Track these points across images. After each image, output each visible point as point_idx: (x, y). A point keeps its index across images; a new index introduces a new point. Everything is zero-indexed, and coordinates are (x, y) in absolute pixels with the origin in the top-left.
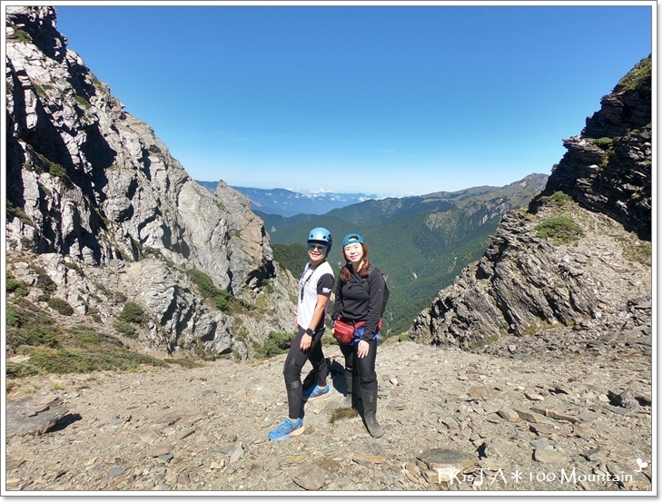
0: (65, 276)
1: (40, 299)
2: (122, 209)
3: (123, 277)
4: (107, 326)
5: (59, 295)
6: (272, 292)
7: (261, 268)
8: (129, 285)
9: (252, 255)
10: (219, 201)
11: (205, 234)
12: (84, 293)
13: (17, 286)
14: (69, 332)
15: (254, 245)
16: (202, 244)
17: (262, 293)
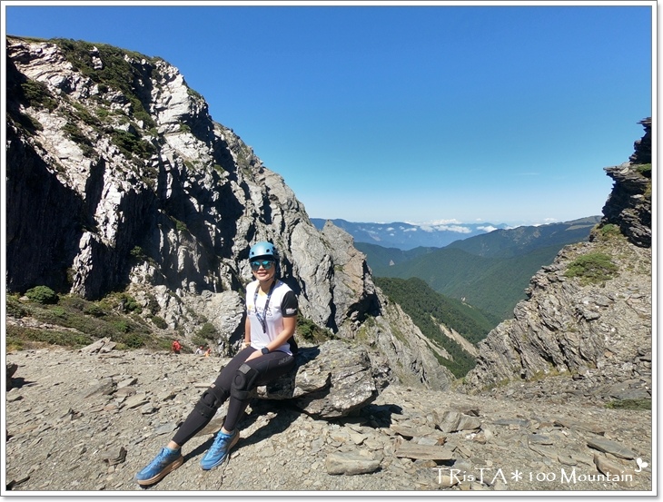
0: (167, 302)
1: (148, 317)
2: (241, 249)
3: (209, 304)
4: (187, 340)
5: (160, 315)
6: (373, 325)
7: (361, 301)
8: (211, 310)
9: (353, 288)
10: (325, 239)
11: (311, 269)
12: (177, 314)
13: (136, 307)
14: (158, 339)
15: (355, 279)
16: (308, 278)
17: (363, 325)
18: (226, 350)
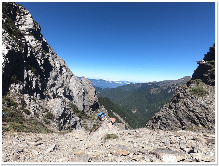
0: (30, 102)
1: (21, 109)
2: (52, 83)
3: (49, 104)
4: (41, 120)
5: (27, 108)
6: (97, 113)
7: (93, 104)
8: (50, 106)
9: (91, 100)
10: (82, 82)
11: (77, 93)
12: (35, 108)
13: (14, 104)
14: (28, 120)
15: (92, 97)
16: (76, 96)
17: (94, 113)
18: (58, 124)
